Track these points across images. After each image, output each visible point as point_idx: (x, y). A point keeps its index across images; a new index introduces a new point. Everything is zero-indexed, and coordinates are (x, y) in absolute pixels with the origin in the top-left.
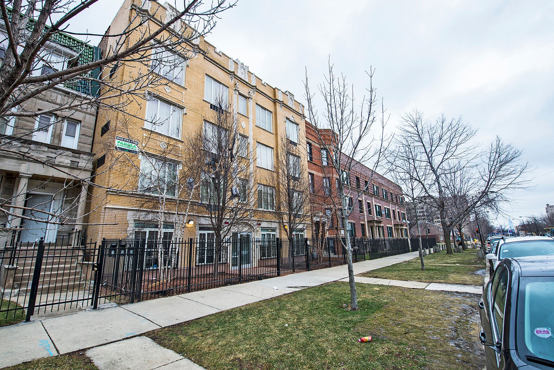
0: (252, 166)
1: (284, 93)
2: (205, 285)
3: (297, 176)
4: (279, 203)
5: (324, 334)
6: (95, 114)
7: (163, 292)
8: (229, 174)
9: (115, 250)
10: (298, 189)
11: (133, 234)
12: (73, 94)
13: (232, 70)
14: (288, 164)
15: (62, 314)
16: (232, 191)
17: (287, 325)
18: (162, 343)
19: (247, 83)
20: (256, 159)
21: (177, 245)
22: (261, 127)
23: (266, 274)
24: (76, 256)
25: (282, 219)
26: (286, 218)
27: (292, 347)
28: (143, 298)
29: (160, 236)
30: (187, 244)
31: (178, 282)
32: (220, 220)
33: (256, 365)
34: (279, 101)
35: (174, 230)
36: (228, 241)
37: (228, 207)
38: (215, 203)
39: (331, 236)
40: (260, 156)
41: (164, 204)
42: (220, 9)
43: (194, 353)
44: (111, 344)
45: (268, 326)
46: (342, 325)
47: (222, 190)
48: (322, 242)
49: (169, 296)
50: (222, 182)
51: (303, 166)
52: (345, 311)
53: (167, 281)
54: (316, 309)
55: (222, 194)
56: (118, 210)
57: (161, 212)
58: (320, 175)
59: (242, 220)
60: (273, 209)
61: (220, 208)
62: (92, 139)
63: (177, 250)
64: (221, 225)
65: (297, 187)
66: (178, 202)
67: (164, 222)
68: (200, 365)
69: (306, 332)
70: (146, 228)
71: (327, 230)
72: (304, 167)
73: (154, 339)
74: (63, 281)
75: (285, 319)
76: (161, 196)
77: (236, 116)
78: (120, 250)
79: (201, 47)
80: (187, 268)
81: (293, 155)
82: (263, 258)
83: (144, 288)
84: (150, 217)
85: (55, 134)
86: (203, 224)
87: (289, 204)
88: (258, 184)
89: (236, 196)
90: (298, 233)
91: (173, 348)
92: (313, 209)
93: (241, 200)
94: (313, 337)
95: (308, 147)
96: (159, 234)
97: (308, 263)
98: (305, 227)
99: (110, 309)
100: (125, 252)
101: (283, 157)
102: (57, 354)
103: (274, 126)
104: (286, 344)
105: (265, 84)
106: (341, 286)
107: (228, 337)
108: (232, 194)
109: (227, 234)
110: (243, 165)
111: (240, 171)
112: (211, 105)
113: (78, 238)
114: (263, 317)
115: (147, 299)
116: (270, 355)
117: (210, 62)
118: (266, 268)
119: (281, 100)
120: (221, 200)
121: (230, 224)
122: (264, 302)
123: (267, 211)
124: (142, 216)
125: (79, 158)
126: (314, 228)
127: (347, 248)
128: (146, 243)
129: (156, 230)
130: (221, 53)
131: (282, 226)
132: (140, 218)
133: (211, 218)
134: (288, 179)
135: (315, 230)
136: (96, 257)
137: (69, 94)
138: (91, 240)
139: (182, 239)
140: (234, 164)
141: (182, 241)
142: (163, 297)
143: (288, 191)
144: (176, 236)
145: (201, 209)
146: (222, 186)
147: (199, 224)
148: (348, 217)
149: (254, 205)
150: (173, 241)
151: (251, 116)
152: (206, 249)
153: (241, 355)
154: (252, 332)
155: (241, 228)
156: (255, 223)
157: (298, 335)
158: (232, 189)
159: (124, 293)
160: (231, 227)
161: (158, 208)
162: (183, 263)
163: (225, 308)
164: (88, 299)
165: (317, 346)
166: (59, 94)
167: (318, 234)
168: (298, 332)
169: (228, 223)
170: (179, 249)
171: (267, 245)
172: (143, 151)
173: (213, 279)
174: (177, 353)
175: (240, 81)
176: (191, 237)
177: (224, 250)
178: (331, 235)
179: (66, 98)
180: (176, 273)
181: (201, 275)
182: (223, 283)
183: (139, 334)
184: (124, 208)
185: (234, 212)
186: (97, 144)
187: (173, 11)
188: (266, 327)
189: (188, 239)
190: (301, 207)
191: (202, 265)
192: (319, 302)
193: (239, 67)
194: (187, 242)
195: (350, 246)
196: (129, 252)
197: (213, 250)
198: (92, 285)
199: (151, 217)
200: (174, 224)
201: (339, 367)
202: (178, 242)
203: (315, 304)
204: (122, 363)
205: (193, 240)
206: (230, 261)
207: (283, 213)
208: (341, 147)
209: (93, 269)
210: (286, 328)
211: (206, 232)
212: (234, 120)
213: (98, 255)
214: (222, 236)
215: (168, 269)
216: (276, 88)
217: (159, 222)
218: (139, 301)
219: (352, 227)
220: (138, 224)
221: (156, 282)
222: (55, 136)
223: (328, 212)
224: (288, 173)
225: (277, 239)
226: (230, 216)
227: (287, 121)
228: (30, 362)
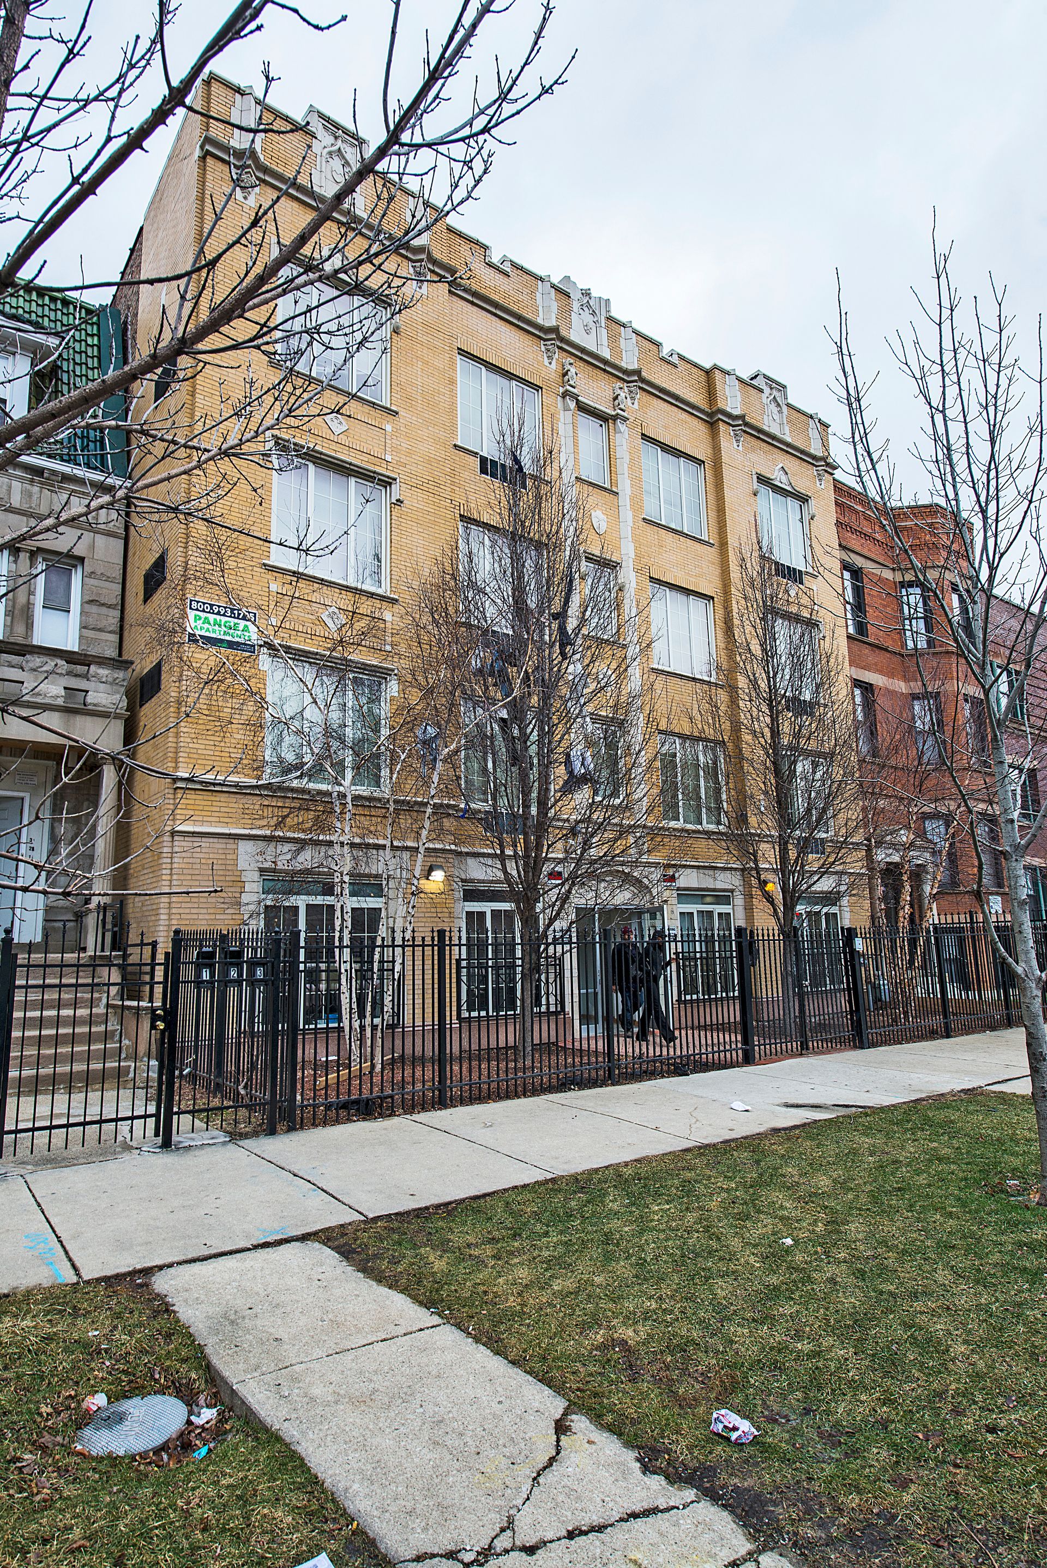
0: (635, 672)
1: (748, 384)
2: (493, 1085)
3: (808, 698)
4: (742, 799)
5: (934, 1287)
6: (122, 531)
7: (362, 1105)
8: (557, 704)
9: (211, 967)
10: (813, 745)
11: (259, 914)
12: (54, 472)
13: (551, 322)
14: (769, 653)
15: (77, 1158)
16: (568, 762)
17: (789, 1241)
18: (373, 1269)
19: (606, 362)
20: (651, 642)
21: (398, 951)
22: (663, 523)
23: (701, 1054)
24: (104, 985)
25: (755, 857)
26: (768, 855)
27: (812, 1319)
28: (302, 1119)
29: (343, 919)
30: (428, 950)
31: (408, 1072)
32: (533, 864)
33: (684, 1371)
34: (729, 415)
35: (383, 900)
36: (562, 937)
37: (559, 820)
38: (511, 807)
39: (949, 921)
40: (664, 631)
41: (348, 816)
42: (508, 109)
43: (474, 1310)
44: (220, 1259)
45: (719, 1239)
46: (1007, 1258)
47: (535, 761)
48: (913, 943)
49: (381, 1115)
50: (535, 733)
51: (828, 657)
52: (1014, 1208)
53: (373, 1066)
54: (899, 1189)
55: (534, 774)
56: (211, 840)
57: (342, 844)
58: (901, 686)
59: (607, 864)
60: (719, 823)
61: (529, 823)
62: (118, 613)
63: (398, 968)
64: (537, 884)
65: (809, 739)
66: (391, 809)
67: (351, 874)
68: (497, 1353)
69: (862, 1272)
70: (298, 894)
71: (934, 897)
72: (832, 660)
73: (346, 1253)
74: (72, 1058)
75: (782, 1218)
76: (337, 788)
77: (573, 493)
78: (226, 967)
79: (437, 255)
80: (433, 1025)
81: (787, 616)
82: (688, 997)
83: (303, 1088)
84: (307, 858)
85: (14, 607)
86: (480, 881)
87: (779, 802)
88: (661, 732)
89: (585, 779)
90: (817, 908)
91: (406, 1289)
92: (870, 818)
93: (601, 793)
94: (891, 1293)
95: (848, 584)
96: (338, 913)
97: (859, 1021)
98: (843, 888)
99: (208, 1149)
100: (240, 974)
101: (749, 629)
102: (74, 1279)
103: (713, 514)
104: (788, 1309)
105: (675, 359)
106: (995, 1110)
107: (583, 1267)
108: (571, 773)
109: (558, 914)
110: (602, 668)
111: (595, 693)
112: (483, 460)
113: (104, 927)
114: (700, 1208)
115: (315, 1125)
116: (732, 1342)
117: (472, 303)
118: (702, 1033)
119: (736, 412)
120: (534, 795)
121: (567, 880)
122: (702, 1154)
123: (698, 832)
124: (283, 857)
125: (86, 676)
126: (880, 890)
127: (1019, 970)
128: (302, 944)
129: (329, 900)
130: (508, 264)
131: (754, 882)
132: (279, 863)
133: (502, 858)
134: (771, 710)
135: (885, 898)
136: (158, 989)
137: (43, 473)
138: (142, 934)
139: (413, 931)
140: (571, 668)
141: (414, 938)
142: (364, 1120)
143: (776, 754)
144: (391, 920)
145: (471, 828)
146: (533, 749)
147: (463, 881)
148: (1022, 850)
149: (649, 811)
150: (383, 939)
151: (625, 486)
152: (490, 963)
153: (630, 1332)
154: (665, 1257)
155: (607, 893)
156: (656, 875)
157: (832, 1281)
158: (568, 755)
159: (247, 1100)
160: (570, 889)
161: (331, 829)
162: (418, 1011)
163: (566, 1167)
164: (145, 1117)
165: (907, 1326)
166: (16, 477)
167: (897, 913)
168: (830, 1270)
169: (560, 874)
170: (403, 964)
171: (701, 952)
172: (276, 642)
173: (520, 1065)
174: (421, 1303)
175: (581, 359)
176: (441, 926)
177: (551, 970)
178: (949, 917)
179: (36, 489)
180: (398, 1042)
181: (479, 1050)
182: (554, 1081)
183: (299, 1232)
184: (227, 831)
185: (580, 839)
186: (133, 629)
187: (336, 138)
188: (713, 1243)
189: (433, 931)
190: (824, 810)
191: (479, 1017)
192: (909, 1164)
193: (576, 306)
194: (428, 941)
195: (1034, 963)
196: (251, 973)
197: (514, 966)
198: (154, 1075)
199: (309, 858)
200: (384, 883)
201: (1002, 1412)
202: (399, 941)
203: (892, 1174)
204: (259, 1322)
205: (447, 934)
206: (573, 1007)
207: (759, 835)
208: (991, 578)
209: (153, 1027)
210: (788, 1251)
211: (487, 907)
212: (566, 507)
213: (165, 983)
214: (541, 922)
215: (374, 1028)
216: (715, 367)
217: (336, 874)
218: (291, 1129)
219: (1035, 884)
220: (272, 884)
221: (338, 1071)
222: (16, 612)
223: (935, 829)
224: (773, 689)
225: (739, 931)
226: (566, 851)
227: (763, 490)
228: (6, 1296)
